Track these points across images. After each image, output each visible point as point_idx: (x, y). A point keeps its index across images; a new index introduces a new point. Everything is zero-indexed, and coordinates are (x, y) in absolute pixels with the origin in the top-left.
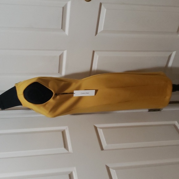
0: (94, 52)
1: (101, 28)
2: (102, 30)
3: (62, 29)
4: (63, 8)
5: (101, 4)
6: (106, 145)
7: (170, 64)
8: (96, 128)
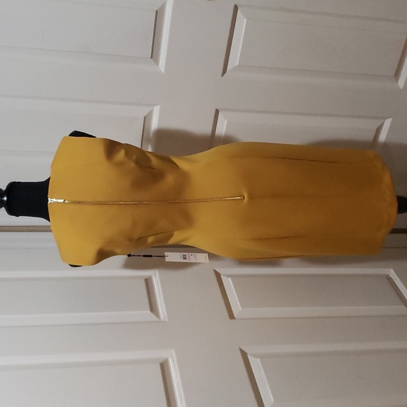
0: (217, 112)
1: (234, 61)
2: (237, 64)
3: (152, 57)
4: (157, 12)
5: (236, 8)
6: (240, 309)
7: (383, 137)
8: (218, 275)
